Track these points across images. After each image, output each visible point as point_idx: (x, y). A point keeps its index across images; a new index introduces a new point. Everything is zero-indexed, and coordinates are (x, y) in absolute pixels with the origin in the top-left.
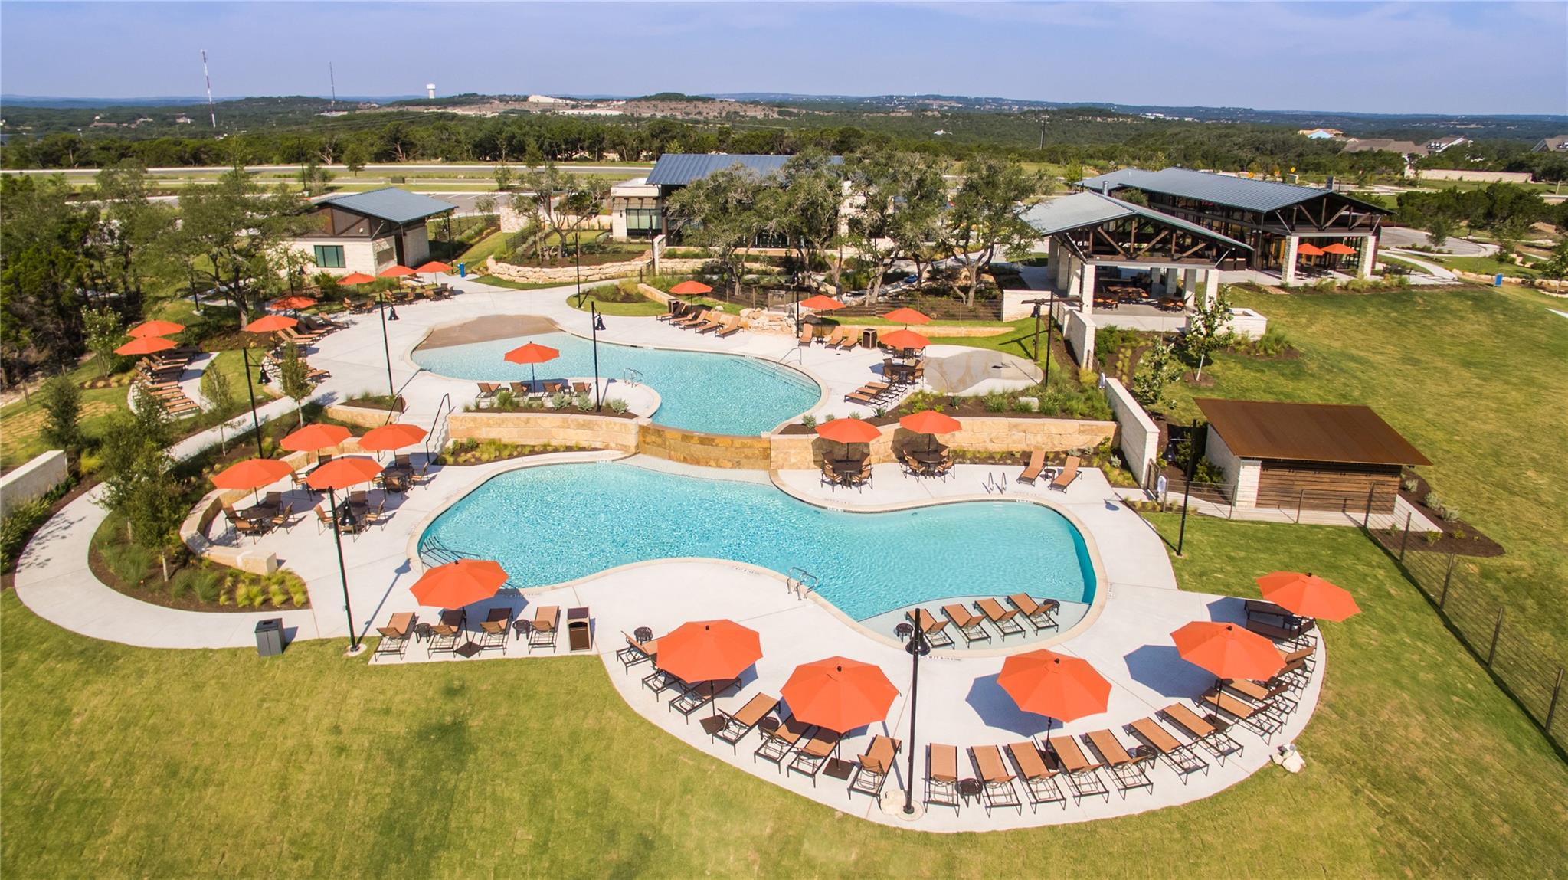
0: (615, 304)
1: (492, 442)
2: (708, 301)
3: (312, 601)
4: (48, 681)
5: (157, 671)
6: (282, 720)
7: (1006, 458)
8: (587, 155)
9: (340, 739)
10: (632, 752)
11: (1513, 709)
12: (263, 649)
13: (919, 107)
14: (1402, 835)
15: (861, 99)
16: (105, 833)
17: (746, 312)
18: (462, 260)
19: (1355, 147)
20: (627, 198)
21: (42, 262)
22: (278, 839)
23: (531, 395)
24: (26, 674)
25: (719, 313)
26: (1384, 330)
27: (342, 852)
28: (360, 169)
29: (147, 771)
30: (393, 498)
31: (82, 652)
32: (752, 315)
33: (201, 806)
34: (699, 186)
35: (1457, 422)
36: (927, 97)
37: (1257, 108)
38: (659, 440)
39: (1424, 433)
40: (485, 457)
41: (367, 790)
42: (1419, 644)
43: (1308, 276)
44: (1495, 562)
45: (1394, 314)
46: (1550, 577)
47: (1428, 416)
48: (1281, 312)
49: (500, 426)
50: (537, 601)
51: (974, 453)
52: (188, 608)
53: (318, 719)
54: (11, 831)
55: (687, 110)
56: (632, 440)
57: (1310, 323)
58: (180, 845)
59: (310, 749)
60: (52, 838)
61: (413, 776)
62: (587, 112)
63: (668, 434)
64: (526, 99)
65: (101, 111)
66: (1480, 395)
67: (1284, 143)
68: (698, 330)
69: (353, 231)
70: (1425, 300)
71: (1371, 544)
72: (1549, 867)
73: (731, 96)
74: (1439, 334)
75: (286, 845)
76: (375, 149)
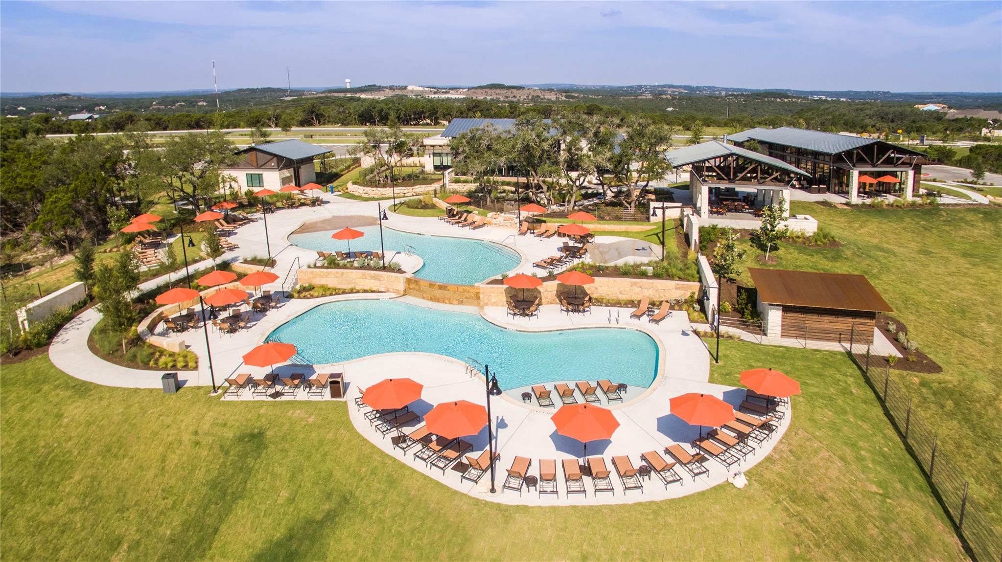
0: (417, 210)
1: (322, 286)
2: (470, 208)
3: (199, 367)
4: (55, 400)
5: (110, 397)
6: (168, 426)
7: (629, 304)
8: (429, 121)
9: (197, 438)
10: (349, 452)
11: (912, 464)
12: (166, 389)
13: (658, 93)
14: (800, 529)
15: (621, 88)
16: (71, 478)
17: (490, 214)
18: (335, 184)
19: (954, 116)
20: (433, 146)
21: (89, 180)
22: (157, 488)
23: (349, 260)
24: (45, 397)
25: (476, 215)
26: (913, 232)
27: (188, 497)
28: (288, 130)
29: (96, 447)
30: (259, 315)
31: (74, 387)
32: (494, 216)
33: (120, 467)
34: (463, 137)
35: (942, 291)
36: (664, 86)
37: (893, 91)
38: (417, 287)
39: (915, 297)
40: (316, 294)
41: (207, 466)
42: (860, 423)
43: (868, 198)
44: (934, 376)
45: (923, 223)
46: (968, 388)
47: (921, 286)
48: (843, 220)
49: (327, 277)
50: (322, 370)
51: (609, 300)
52: (133, 368)
53: (187, 428)
54: (27, 473)
55: (507, 95)
56: (401, 287)
57: (861, 227)
58: (106, 487)
59: (180, 442)
60: (46, 479)
61: (232, 460)
62: (443, 96)
63: (421, 283)
64: (406, 88)
65: (157, 99)
66: (965, 275)
67: (901, 113)
68: (460, 225)
69: (267, 166)
70: (948, 214)
71: (851, 362)
72: (897, 555)
73: (537, 86)
74: (953, 236)
75: (160, 491)
76: (300, 118)
